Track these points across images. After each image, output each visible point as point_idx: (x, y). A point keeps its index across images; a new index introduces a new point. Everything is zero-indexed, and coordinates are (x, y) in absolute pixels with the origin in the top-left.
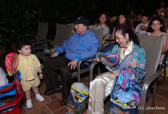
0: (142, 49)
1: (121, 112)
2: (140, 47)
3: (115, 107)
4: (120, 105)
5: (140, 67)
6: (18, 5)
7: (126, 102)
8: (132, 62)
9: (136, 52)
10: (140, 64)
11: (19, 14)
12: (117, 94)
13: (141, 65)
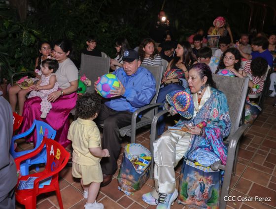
0: (222, 94)
1: (201, 177)
2: (220, 92)
3: (193, 172)
4: (200, 168)
5: (225, 118)
6: (9, 21)
7: (208, 165)
8: (211, 112)
9: (215, 99)
10: (224, 114)
11: (10, 35)
12: (194, 155)
13: (226, 116)
